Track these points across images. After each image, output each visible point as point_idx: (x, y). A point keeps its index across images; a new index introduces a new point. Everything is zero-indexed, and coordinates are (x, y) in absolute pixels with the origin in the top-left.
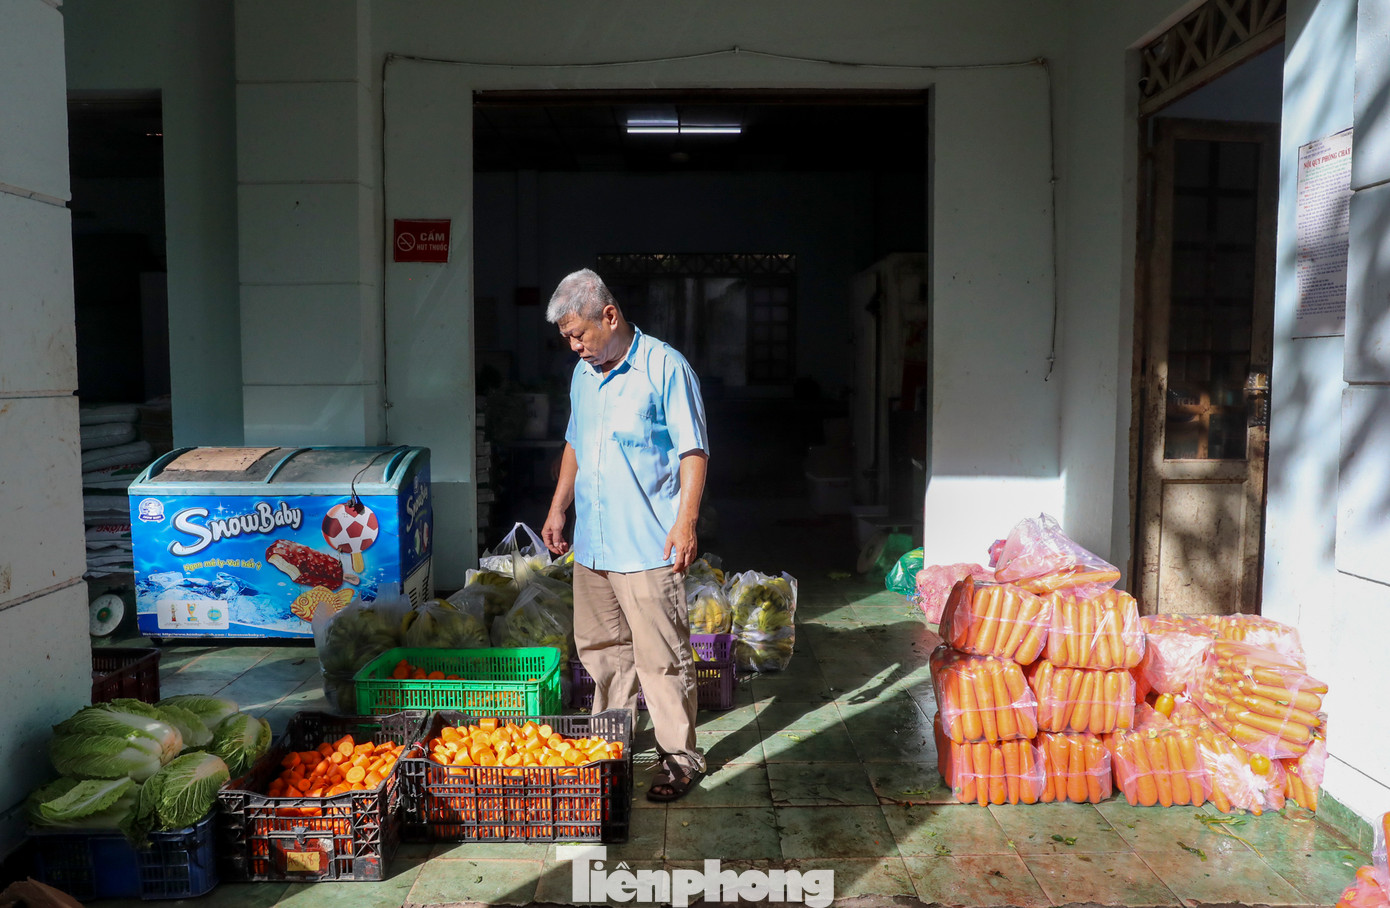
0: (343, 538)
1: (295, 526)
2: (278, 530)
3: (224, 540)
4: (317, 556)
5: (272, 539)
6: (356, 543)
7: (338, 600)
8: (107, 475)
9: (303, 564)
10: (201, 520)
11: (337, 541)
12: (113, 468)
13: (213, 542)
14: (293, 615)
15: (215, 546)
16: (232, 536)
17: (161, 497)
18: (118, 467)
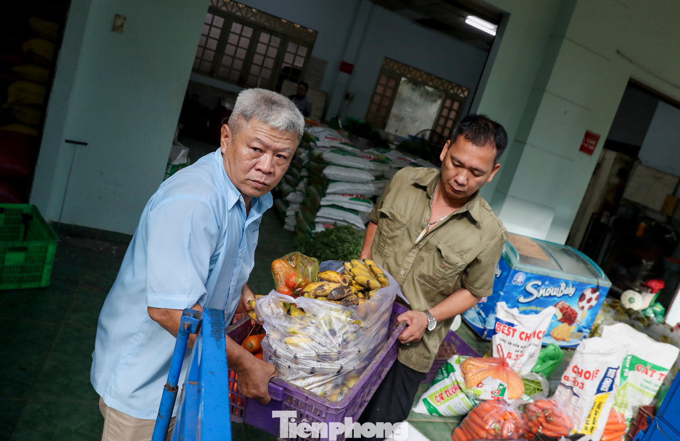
0: (584, 303)
1: (570, 296)
2: (564, 296)
3: (542, 298)
4: (571, 310)
5: (559, 300)
6: (587, 306)
7: (569, 330)
8: (347, 199)
9: (566, 313)
10: (537, 287)
11: (581, 304)
12: (349, 195)
13: (537, 298)
14: (550, 335)
15: (537, 300)
16: (546, 297)
17: (526, 273)
18: (352, 195)
